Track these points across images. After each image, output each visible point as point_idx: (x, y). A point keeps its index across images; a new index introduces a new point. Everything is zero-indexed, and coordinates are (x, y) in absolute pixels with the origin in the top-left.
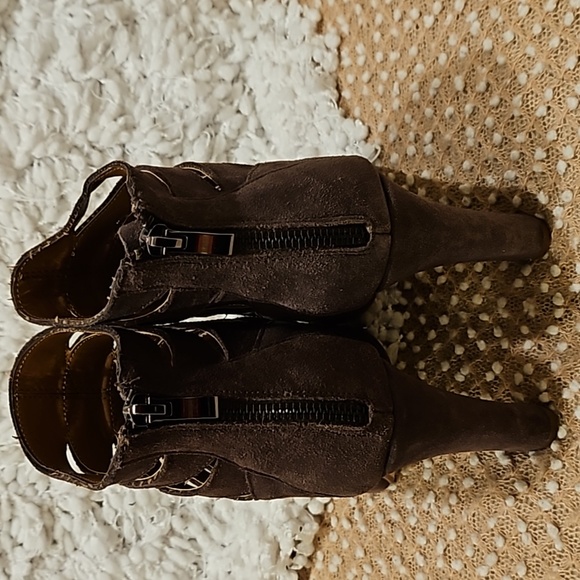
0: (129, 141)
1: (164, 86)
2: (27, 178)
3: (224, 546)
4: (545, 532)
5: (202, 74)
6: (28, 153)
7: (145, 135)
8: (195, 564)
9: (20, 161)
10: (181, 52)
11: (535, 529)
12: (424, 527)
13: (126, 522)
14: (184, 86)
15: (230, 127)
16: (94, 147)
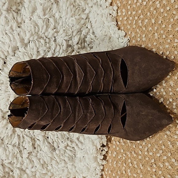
0: (57, 36)
1: (67, 20)
2: (28, 46)
3: (82, 150)
4: (176, 144)
5: (77, 17)
6: (29, 39)
7: (62, 34)
8: (74, 154)
9: (26, 41)
10: (71, 11)
11: (173, 143)
12: (141, 143)
13: (55, 142)
14: (72, 20)
15: (85, 32)
16: (46, 37)
